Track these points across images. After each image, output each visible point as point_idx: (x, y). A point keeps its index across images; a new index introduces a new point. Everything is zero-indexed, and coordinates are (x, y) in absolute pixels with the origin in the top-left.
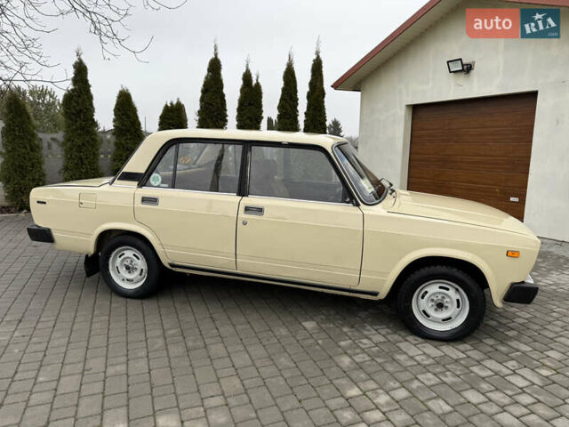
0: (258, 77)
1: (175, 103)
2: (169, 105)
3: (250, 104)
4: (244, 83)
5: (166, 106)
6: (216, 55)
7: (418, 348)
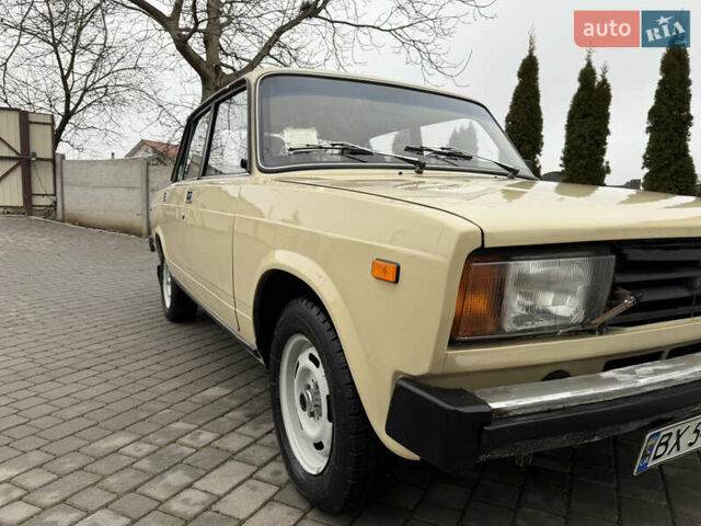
0: (604, 72)
2: (458, 131)
3: (585, 116)
4: (582, 84)
5: (455, 132)
6: (531, 52)
7: (242, 482)
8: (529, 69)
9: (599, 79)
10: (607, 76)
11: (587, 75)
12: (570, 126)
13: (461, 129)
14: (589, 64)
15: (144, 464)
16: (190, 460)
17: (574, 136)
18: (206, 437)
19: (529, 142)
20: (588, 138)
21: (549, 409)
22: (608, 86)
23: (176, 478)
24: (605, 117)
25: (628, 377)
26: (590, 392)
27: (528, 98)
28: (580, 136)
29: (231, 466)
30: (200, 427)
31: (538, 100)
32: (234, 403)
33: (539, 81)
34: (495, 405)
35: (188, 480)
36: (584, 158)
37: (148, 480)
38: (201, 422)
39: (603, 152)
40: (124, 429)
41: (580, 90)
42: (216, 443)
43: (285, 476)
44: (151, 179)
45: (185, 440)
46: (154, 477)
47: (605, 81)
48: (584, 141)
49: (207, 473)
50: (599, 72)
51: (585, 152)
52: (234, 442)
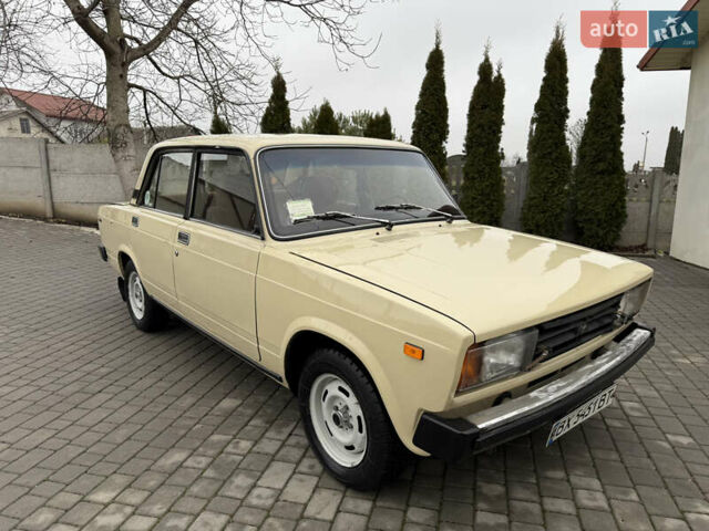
0: (500, 68)
1: (382, 114)
3: (484, 107)
4: (481, 77)
6: (437, 45)
7: (290, 478)
8: (436, 62)
9: (495, 74)
10: (502, 71)
11: (485, 69)
12: (472, 115)
13: (377, 116)
14: (487, 59)
15: (210, 473)
16: (243, 465)
17: (475, 125)
18: (245, 445)
19: (437, 131)
20: (486, 128)
21: (506, 423)
22: (503, 80)
23: (241, 481)
24: (500, 108)
25: (544, 394)
26: (527, 409)
27: (435, 89)
28: (479, 126)
29: (276, 466)
30: (235, 437)
31: (444, 91)
32: (250, 412)
33: (445, 73)
34: (480, 426)
35: (250, 481)
36: (483, 146)
37: (222, 486)
38: (234, 433)
39: (499, 140)
40: (173, 446)
41: (479, 83)
42: (255, 449)
43: (319, 468)
44: (51, 158)
45: (230, 448)
46: (225, 482)
47: (500, 75)
48: (483, 130)
49: (263, 473)
50: (495, 68)
51: (485, 140)
52: (269, 446)
